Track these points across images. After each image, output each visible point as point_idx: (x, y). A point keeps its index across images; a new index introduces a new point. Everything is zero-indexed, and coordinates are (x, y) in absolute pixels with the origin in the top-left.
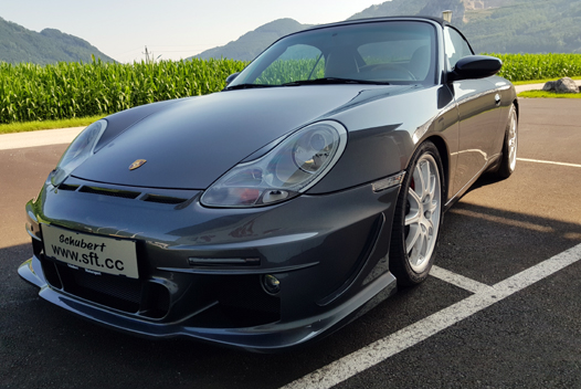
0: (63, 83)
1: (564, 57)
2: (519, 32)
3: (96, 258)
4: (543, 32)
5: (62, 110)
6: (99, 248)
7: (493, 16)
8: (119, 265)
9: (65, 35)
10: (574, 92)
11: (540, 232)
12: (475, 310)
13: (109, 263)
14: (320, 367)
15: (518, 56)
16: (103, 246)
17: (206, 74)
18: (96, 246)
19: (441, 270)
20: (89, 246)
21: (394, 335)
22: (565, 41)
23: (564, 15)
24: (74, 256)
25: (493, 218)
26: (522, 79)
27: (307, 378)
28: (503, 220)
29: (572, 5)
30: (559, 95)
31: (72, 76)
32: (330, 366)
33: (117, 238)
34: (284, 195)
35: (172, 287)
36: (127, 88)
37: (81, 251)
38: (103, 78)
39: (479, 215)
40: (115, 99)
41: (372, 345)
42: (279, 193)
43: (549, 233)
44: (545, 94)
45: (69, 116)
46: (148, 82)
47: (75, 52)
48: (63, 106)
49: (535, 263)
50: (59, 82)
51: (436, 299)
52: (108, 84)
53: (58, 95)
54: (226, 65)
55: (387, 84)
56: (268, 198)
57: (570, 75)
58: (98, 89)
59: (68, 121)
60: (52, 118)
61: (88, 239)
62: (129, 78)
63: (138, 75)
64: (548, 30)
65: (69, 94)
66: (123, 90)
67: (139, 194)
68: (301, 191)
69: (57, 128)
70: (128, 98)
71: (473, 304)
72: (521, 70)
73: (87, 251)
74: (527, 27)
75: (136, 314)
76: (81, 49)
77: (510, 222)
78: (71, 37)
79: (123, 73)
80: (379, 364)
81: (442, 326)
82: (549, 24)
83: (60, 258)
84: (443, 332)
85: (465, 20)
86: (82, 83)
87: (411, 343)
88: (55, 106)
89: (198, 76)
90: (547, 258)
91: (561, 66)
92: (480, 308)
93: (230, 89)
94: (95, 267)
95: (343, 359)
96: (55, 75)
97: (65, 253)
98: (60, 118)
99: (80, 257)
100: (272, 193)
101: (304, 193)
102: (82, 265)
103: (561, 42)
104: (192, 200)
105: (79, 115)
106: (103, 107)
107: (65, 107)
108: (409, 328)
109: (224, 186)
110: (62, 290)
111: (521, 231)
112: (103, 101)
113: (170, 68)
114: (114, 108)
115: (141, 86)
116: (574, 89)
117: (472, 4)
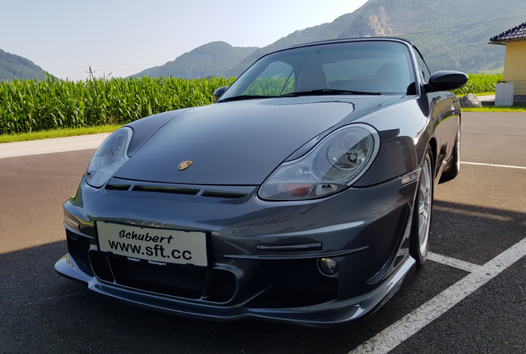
0: (19, 99)
3: (162, 249)
4: (443, 55)
5: (18, 124)
6: (165, 241)
8: (187, 255)
9: (8, 55)
10: (474, 106)
11: (502, 222)
12: (478, 286)
13: (176, 254)
14: (368, 339)
16: (171, 237)
17: (155, 91)
18: (162, 239)
19: (433, 254)
20: (154, 239)
21: (418, 309)
23: (460, 41)
24: (136, 249)
25: (457, 211)
27: (360, 348)
28: (467, 213)
29: (466, 33)
30: (465, 109)
31: (28, 93)
32: (375, 338)
33: (186, 231)
34: (334, 188)
35: (238, 273)
36: (82, 103)
37: (144, 244)
38: (58, 94)
39: (445, 209)
40: (69, 114)
41: (404, 319)
42: (329, 186)
43: (510, 222)
45: (26, 130)
46: (101, 98)
47: (19, 70)
48: (19, 121)
49: (509, 246)
50: (16, 98)
51: (441, 278)
52: (63, 101)
53: (14, 111)
55: (379, 94)
56: (320, 191)
58: (53, 104)
59: (24, 135)
60: (9, 132)
61: (153, 233)
62: (83, 94)
63: (91, 92)
64: (447, 53)
65: (25, 110)
66: (77, 106)
67: (199, 190)
68: (349, 184)
69: (14, 141)
70: (82, 112)
71: (474, 281)
73: (152, 244)
74: (429, 52)
75: (200, 300)
76: (25, 68)
77: (474, 214)
78: (14, 56)
79: (76, 89)
80: (418, 333)
81: (457, 300)
82: (447, 49)
83: (118, 252)
84: (458, 305)
86: (38, 100)
87: (437, 315)
88: (11, 121)
89: (147, 93)
90: (517, 242)
92: (481, 284)
93: (227, 100)
94: (159, 258)
95: (384, 331)
96: (10, 91)
97: (123, 247)
98: (17, 132)
99: (143, 250)
100: (324, 187)
101: (351, 186)
102: (145, 257)
104: (251, 194)
105: (36, 129)
106: (58, 121)
107: (22, 121)
108: (429, 302)
109: (276, 182)
110: (115, 283)
111: (486, 221)
112: (58, 116)
113: (121, 85)
114: (69, 123)
115: (94, 102)
116: (477, 103)
117: (383, 30)
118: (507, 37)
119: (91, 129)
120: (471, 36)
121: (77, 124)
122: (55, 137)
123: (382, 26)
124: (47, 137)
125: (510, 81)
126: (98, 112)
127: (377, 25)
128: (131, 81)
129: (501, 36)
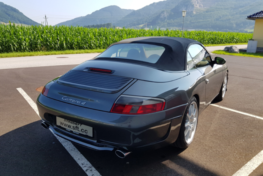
1: (235, 34)
2: (217, 20)
4: (227, 20)
7: (207, 12)
10: (235, 52)
15: (215, 32)
17: (68, 34)
22: (236, 25)
23: (236, 14)
26: (216, 44)
29: (240, 9)
30: (230, 54)
36: (27, 39)
38: (15, 34)
40: (20, 44)
44: (224, 52)
46: (38, 36)
47: (11, 14)
52: (17, 37)
54: (78, 29)
57: (236, 42)
58: (12, 39)
62: (29, 34)
63: (33, 32)
64: (229, 19)
66: (25, 40)
70: (27, 44)
72: (216, 39)
74: (221, 18)
76: (15, 13)
79: (26, 31)
82: (230, 17)
85: (194, 13)
89: (64, 34)
91: (233, 38)
103: (234, 25)
106: (14, 48)
112: (14, 45)
113: (50, 30)
114: (20, 49)
115: (34, 38)
116: (237, 51)
117: (198, 5)
118: (256, 16)
119: (31, 53)
120: (242, 11)
121: (24, 50)
122: (11, 57)
123: (198, 3)
124: (7, 57)
125: (256, 40)
126: (36, 44)
127: (195, 2)
128: (56, 28)
129: (253, 15)
